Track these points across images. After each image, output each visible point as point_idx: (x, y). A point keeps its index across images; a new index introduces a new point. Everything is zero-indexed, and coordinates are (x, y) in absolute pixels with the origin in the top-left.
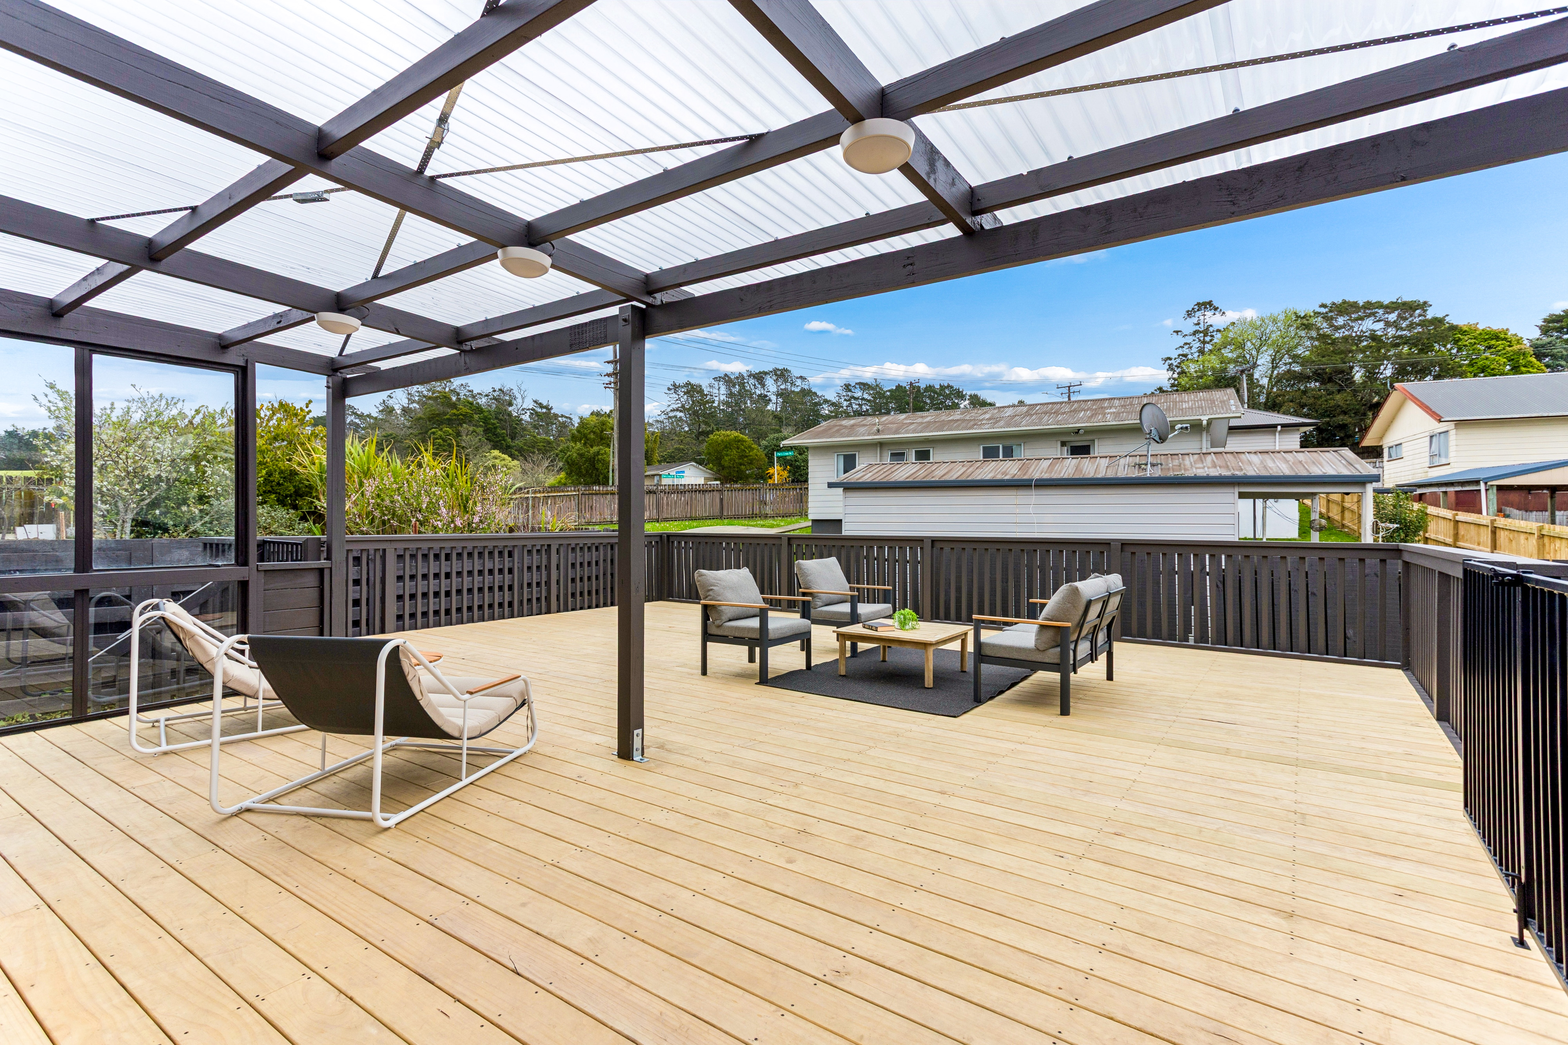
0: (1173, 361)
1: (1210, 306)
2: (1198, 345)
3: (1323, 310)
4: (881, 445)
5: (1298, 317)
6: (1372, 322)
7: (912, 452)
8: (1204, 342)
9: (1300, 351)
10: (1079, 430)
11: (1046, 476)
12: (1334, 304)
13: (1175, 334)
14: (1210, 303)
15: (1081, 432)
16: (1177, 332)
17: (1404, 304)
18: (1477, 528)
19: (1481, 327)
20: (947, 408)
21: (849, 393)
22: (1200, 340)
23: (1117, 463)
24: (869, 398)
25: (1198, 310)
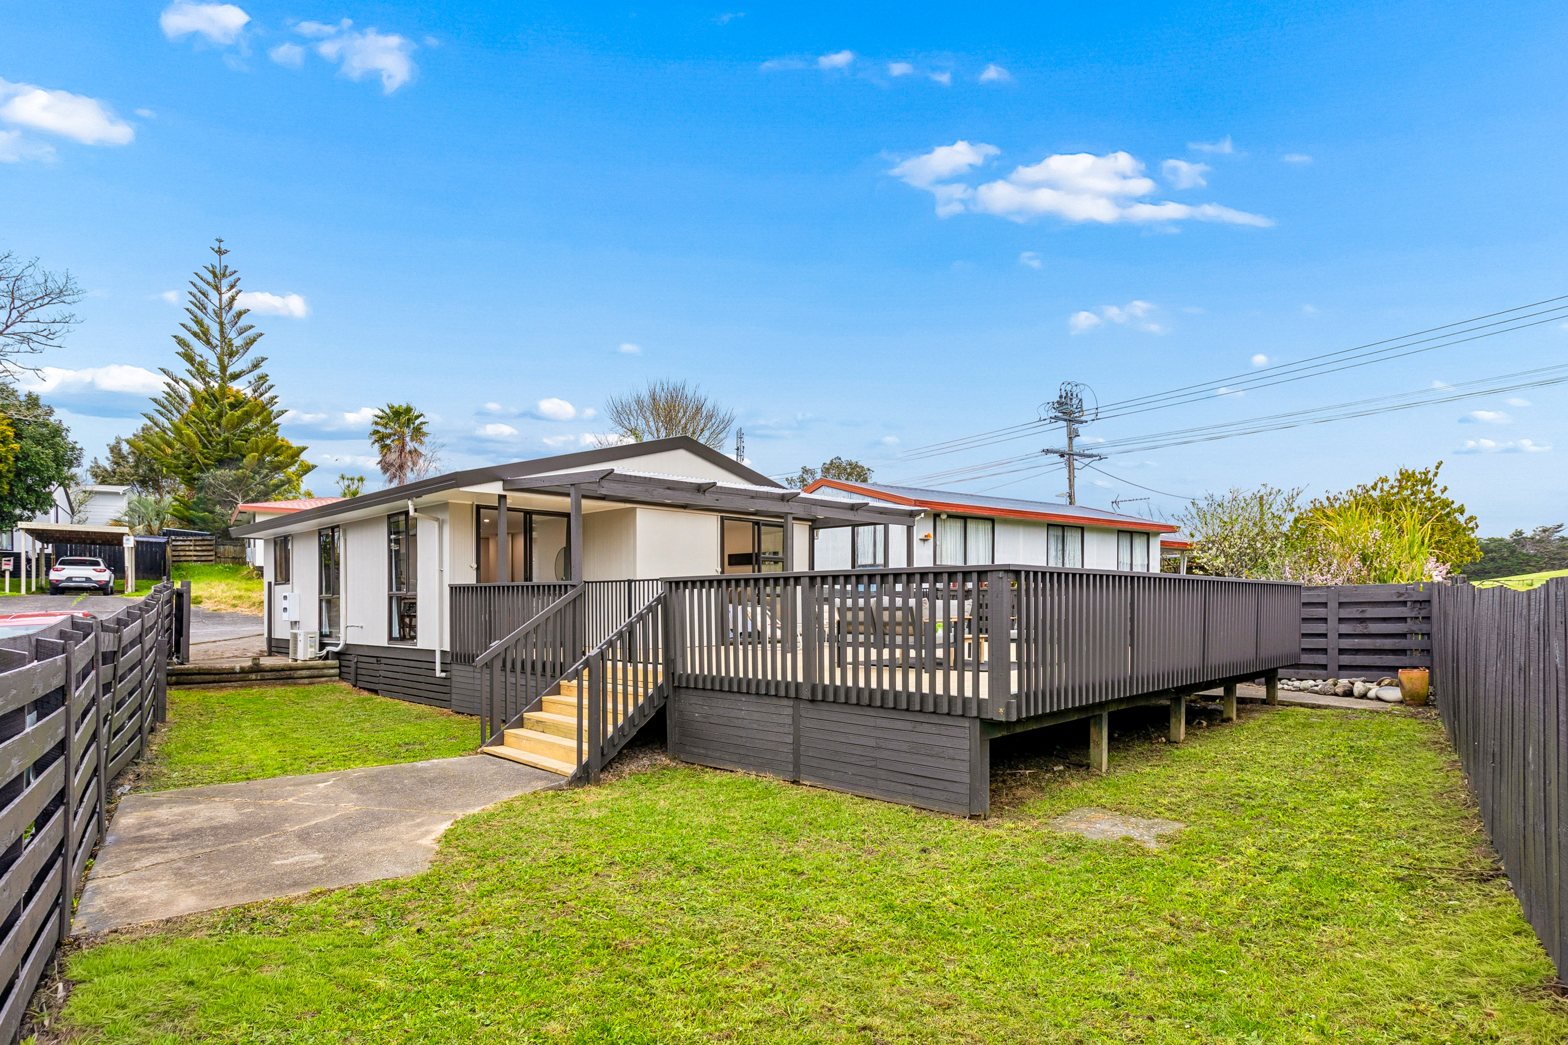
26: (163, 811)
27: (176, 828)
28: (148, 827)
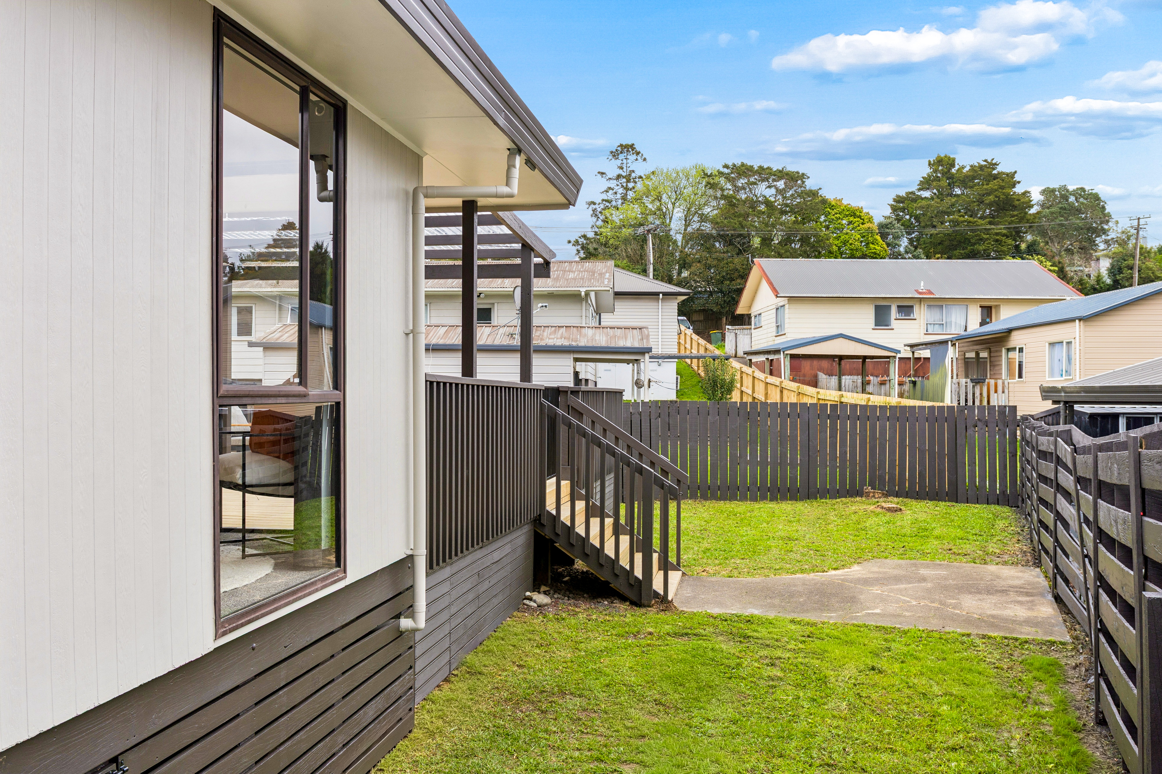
0: (597, 206)
1: (633, 150)
2: (621, 190)
3: (726, 171)
5: (705, 174)
6: (764, 187)
8: (627, 189)
9: (707, 210)
10: (480, 294)
11: (441, 342)
12: (734, 165)
13: (599, 175)
14: (632, 146)
16: (602, 174)
17: (789, 173)
19: (845, 202)
22: (622, 186)
23: (496, 332)
25: (621, 153)
26: (1021, 614)
27: (1004, 598)
28: (1028, 602)
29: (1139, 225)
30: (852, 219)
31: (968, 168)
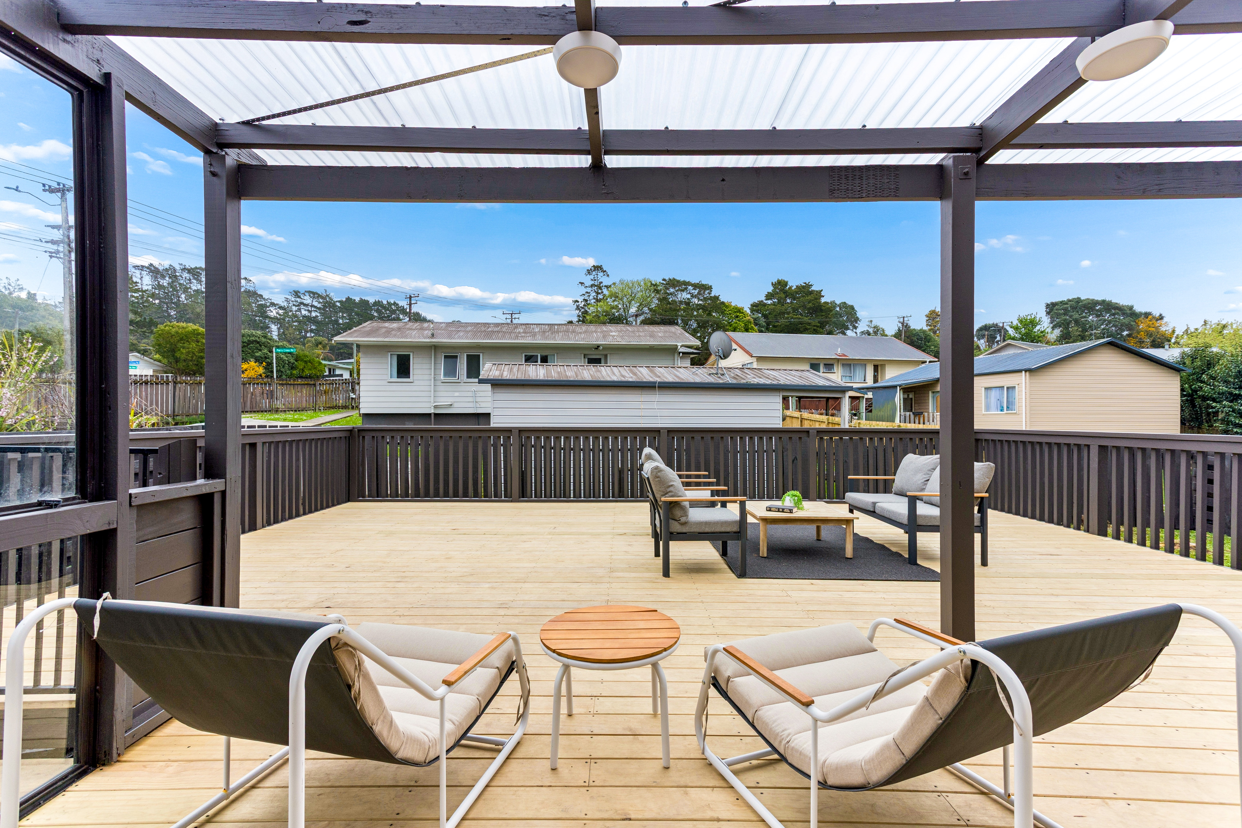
0: (579, 304)
1: (601, 270)
2: (594, 294)
3: (664, 282)
4: (435, 348)
5: (652, 284)
6: (686, 293)
7: (464, 355)
8: (598, 293)
9: (652, 306)
10: (598, 346)
12: (670, 279)
14: (601, 267)
15: (601, 348)
16: (582, 283)
17: (703, 285)
18: (791, 419)
19: (733, 304)
20: (394, 319)
21: (299, 300)
22: (595, 291)
24: (319, 305)
25: (594, 271)
29: (904, 321)
30: (738, 314)
31: (795, 287)
